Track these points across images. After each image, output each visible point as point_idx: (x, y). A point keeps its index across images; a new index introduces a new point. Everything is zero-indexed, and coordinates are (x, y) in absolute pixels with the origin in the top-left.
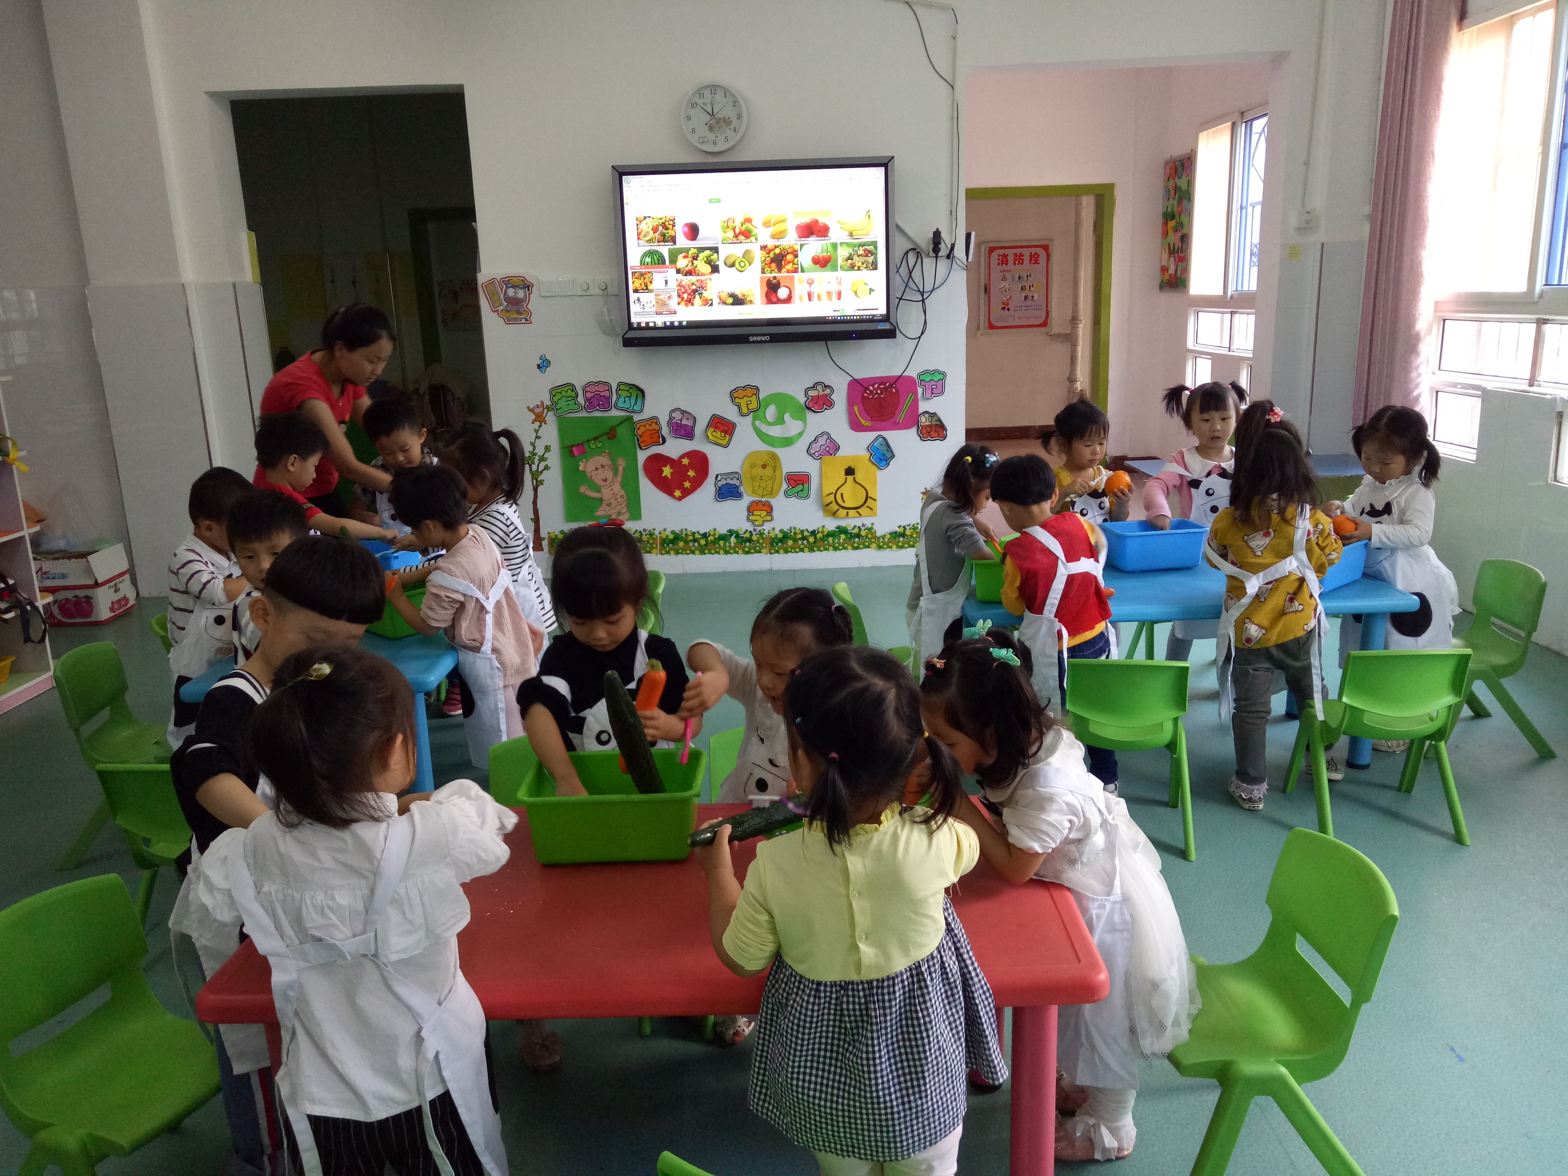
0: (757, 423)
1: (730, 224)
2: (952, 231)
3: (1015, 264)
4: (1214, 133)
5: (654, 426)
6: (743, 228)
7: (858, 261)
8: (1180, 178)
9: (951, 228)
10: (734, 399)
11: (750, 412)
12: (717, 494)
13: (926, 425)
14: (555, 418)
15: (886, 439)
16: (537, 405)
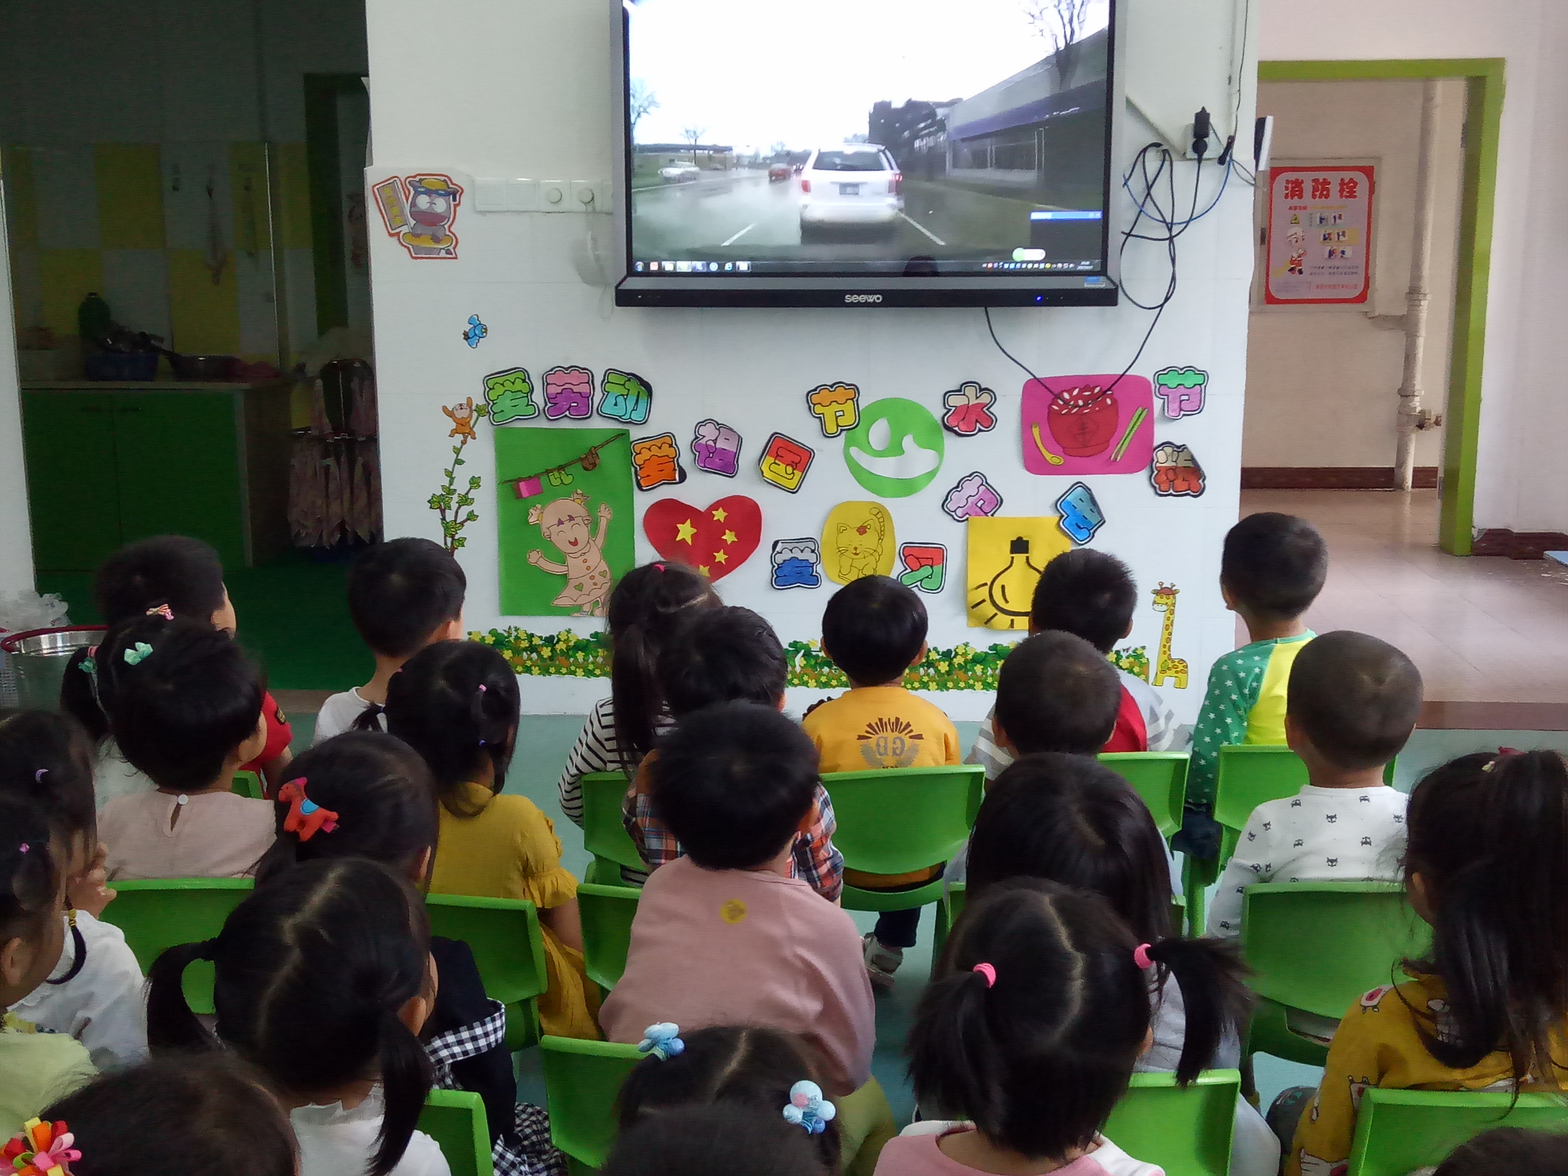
0: (854, 451)
2: (1230, 113)
5: (666, 450)
9: (1230, 106)
10: (812, 406)
11: (842, 430)
12: (775, 576)
13: (1166, 467)
14: (491, 428)
15: (1090, 490)
16: (461, 405)
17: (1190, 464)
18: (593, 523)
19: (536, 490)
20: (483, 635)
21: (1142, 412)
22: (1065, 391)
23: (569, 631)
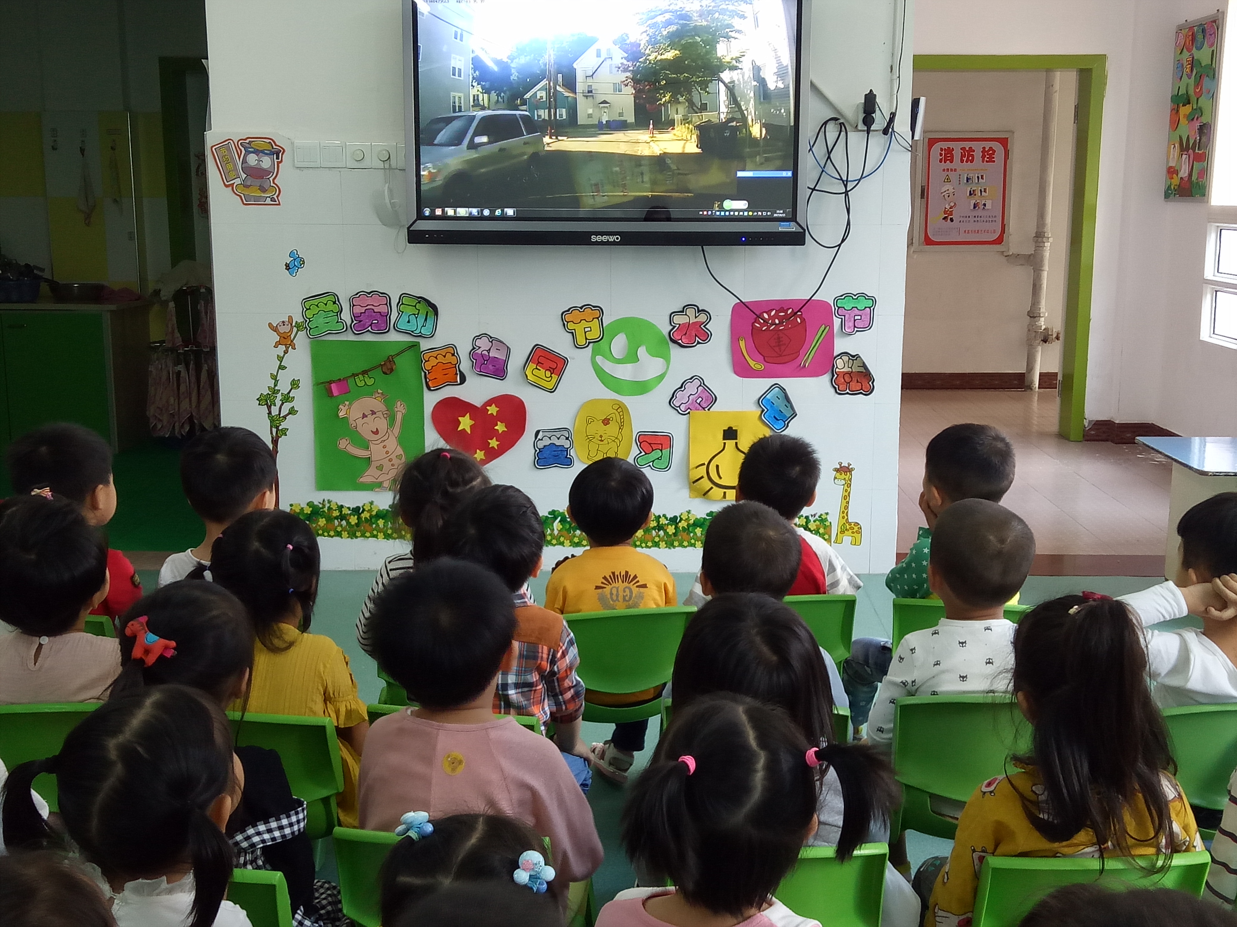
0: (599, 359)
2: (891, 95)
5: (449, 358)
9: (890, 90)
10: (566, 323)
11: (589, 343)
12: (537, 458)
13: (844, 372)
14: (309, 340)
15: (785, 390)
16: (283, 322)
17: (862, 370)
18: (391, 417)
19: (345, 391)
20: (302, 507)
21: (825, 329)
22: (765, 312)
23: (372, 503)
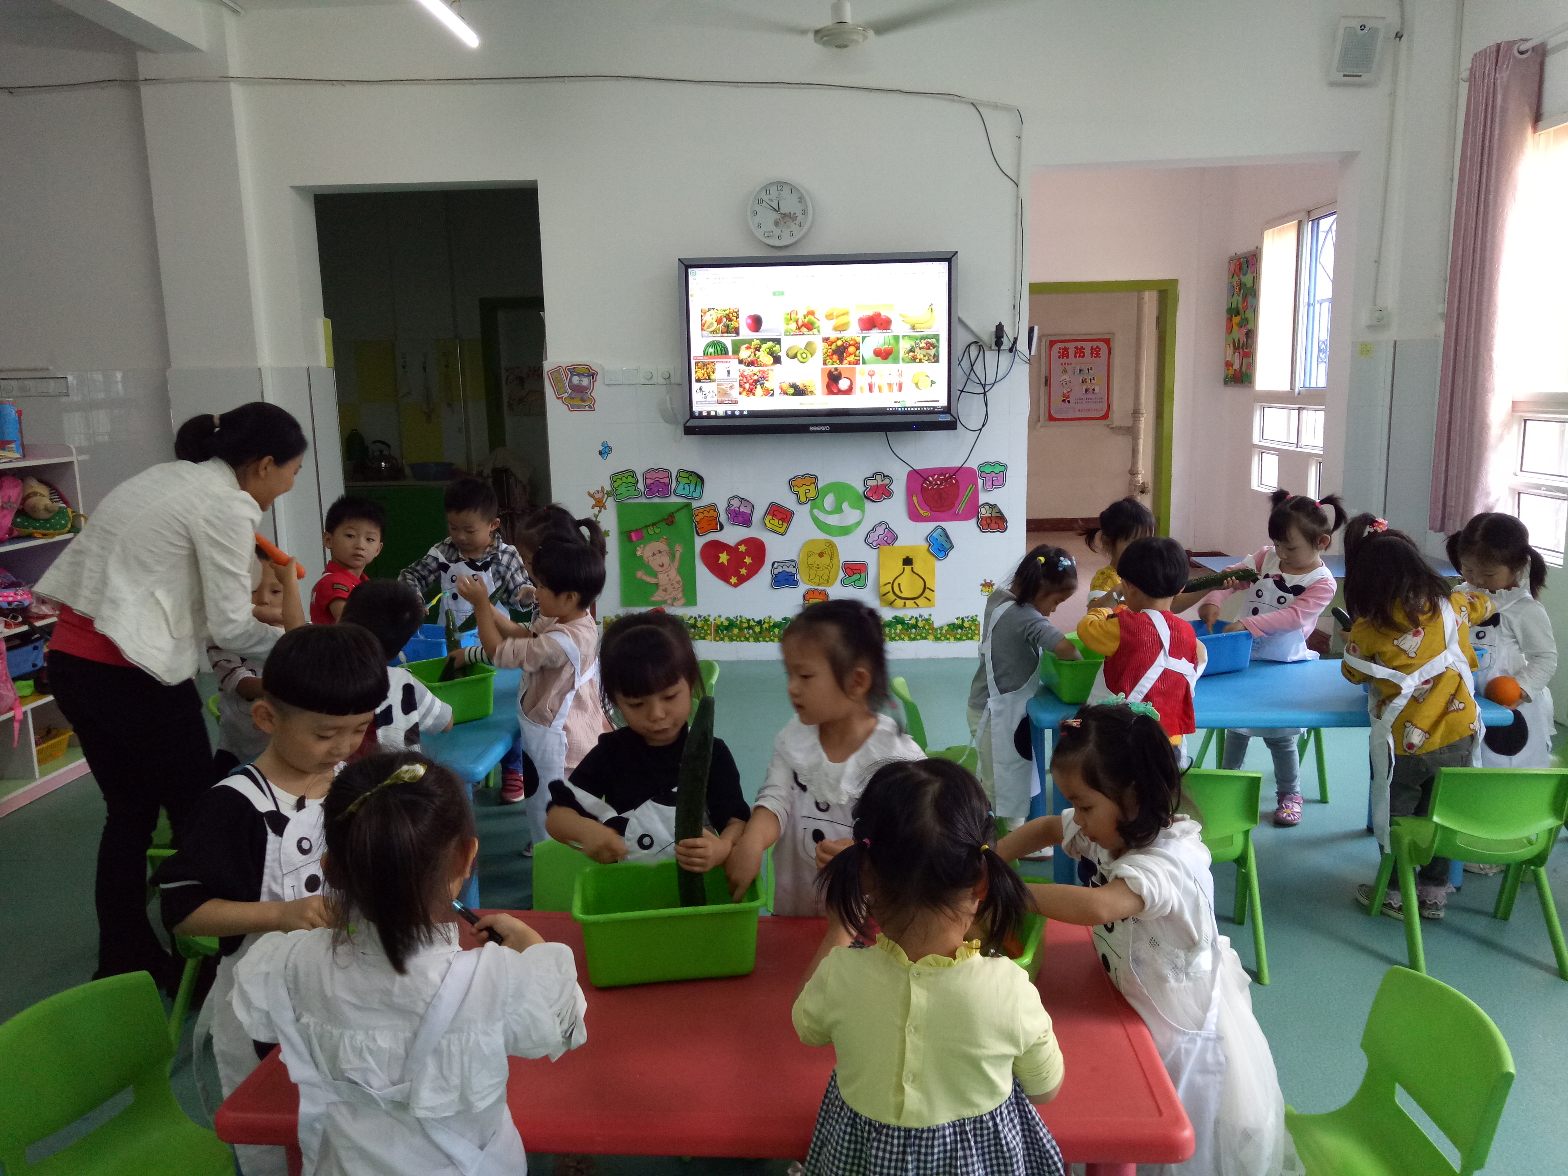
0: (815, 511)
1: (793, 316)
2: (1014, 326)
3: (1076, 357)
4: (1280, 231)
5: (712, 513)
6: (806, 321)
7: (919, 354)
8: (1245, 275)
9: (1014, 322)
10: (792, 487)
11: (809, 500)
12: (774, 581)
13: (986, 516)
14: (615, 503)
15: (945, 530)
16: (598, 491)
17: (999, 515)
18: (672, 555)
21: (972, 487)
22: (930, 476)
